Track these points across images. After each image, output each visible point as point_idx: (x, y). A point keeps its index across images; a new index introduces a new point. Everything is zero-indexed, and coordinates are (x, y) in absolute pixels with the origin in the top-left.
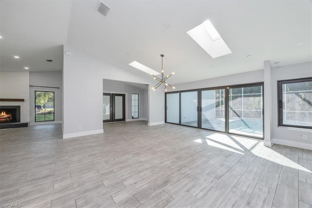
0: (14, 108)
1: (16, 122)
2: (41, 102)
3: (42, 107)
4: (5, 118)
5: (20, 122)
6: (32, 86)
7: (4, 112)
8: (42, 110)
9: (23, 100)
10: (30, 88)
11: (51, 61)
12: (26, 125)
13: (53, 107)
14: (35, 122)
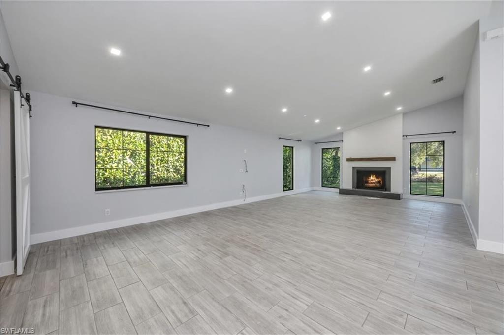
0: (383, 170)
1: (386, 190)
2: (416, 162)
3: (417, 170)
4: (374, 183)
5: (390, 191)
6: (406, 136)
7: (374, 176)
8: (418, 174)
9: (393, 159)
10: (403, 139)
11: (441, 79)
12: (397, 197)
13: (443, 170)
14: (411, 193)
